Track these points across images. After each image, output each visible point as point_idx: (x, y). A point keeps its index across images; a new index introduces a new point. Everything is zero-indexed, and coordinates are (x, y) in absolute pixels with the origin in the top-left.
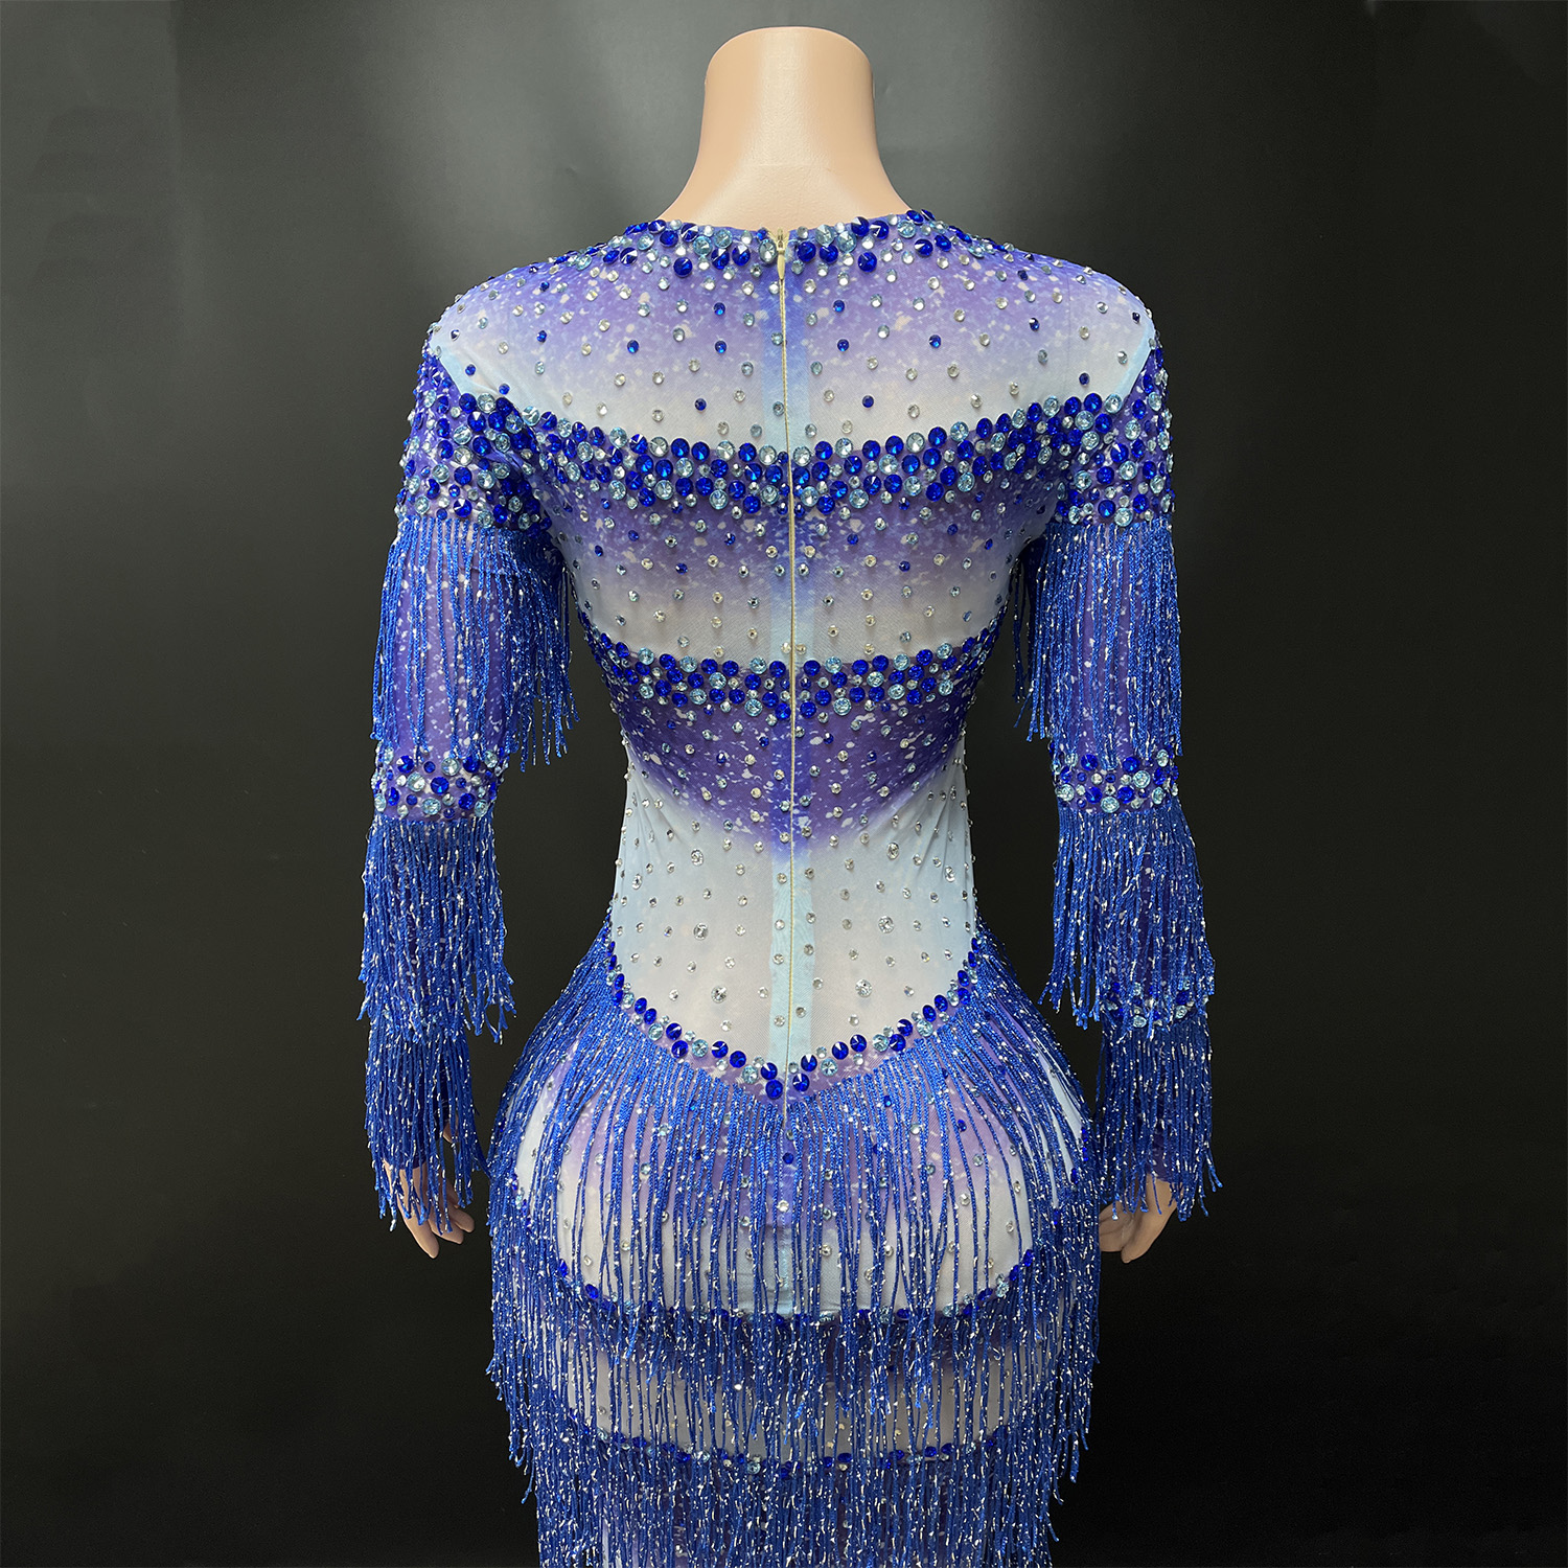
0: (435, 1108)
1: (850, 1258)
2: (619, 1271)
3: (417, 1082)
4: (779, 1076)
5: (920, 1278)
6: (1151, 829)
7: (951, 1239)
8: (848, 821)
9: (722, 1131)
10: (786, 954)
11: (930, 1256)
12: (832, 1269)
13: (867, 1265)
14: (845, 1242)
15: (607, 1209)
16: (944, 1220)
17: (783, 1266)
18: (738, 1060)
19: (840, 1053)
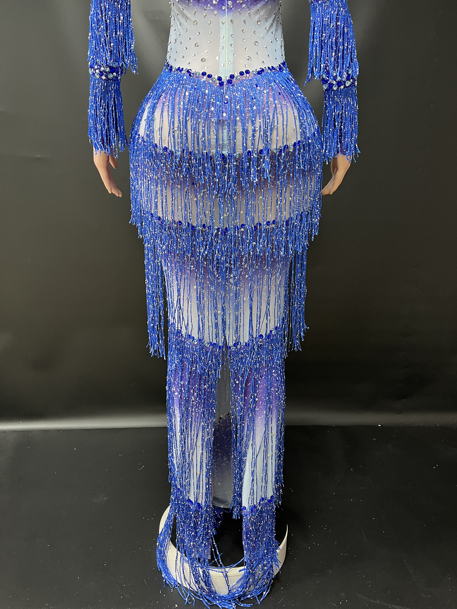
0: (113, 113)
1: (245, 131)
2: (174, 136)
3: (106, 103)
4: (223, 80)
5: (265, 137)
6: (339, 7)
7: (276, 124)
8: (244, 5)
9: (205, 95)
10: (224, 46)
11: (269, 128)
12: (239, 136)
13: (250, 133)
14: (243, 124)
15: (170, 118)
16: (274, 118)
17: (225, 134)
18: (210, 76)
19: (242, 74)
